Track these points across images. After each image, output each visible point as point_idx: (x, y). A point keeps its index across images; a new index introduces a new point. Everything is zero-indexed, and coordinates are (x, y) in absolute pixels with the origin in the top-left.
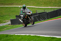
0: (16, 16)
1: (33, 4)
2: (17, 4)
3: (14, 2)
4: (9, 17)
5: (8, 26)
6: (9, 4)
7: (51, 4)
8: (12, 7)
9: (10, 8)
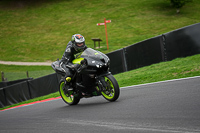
7: (54, 52)
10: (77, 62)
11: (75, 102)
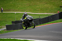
0: (12, 22)
1: (30, 10)
2: (14, 11)
3: (11, 8)
4: (5, 23)
5: (3, 31)
6: (6, 10)
8: (9, 13)
9: (7, 14)
10: (25, 18)
11: (26, 29)
